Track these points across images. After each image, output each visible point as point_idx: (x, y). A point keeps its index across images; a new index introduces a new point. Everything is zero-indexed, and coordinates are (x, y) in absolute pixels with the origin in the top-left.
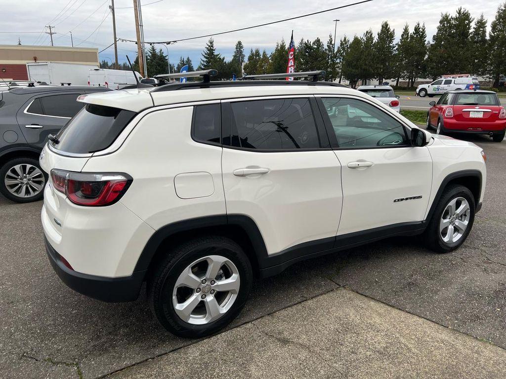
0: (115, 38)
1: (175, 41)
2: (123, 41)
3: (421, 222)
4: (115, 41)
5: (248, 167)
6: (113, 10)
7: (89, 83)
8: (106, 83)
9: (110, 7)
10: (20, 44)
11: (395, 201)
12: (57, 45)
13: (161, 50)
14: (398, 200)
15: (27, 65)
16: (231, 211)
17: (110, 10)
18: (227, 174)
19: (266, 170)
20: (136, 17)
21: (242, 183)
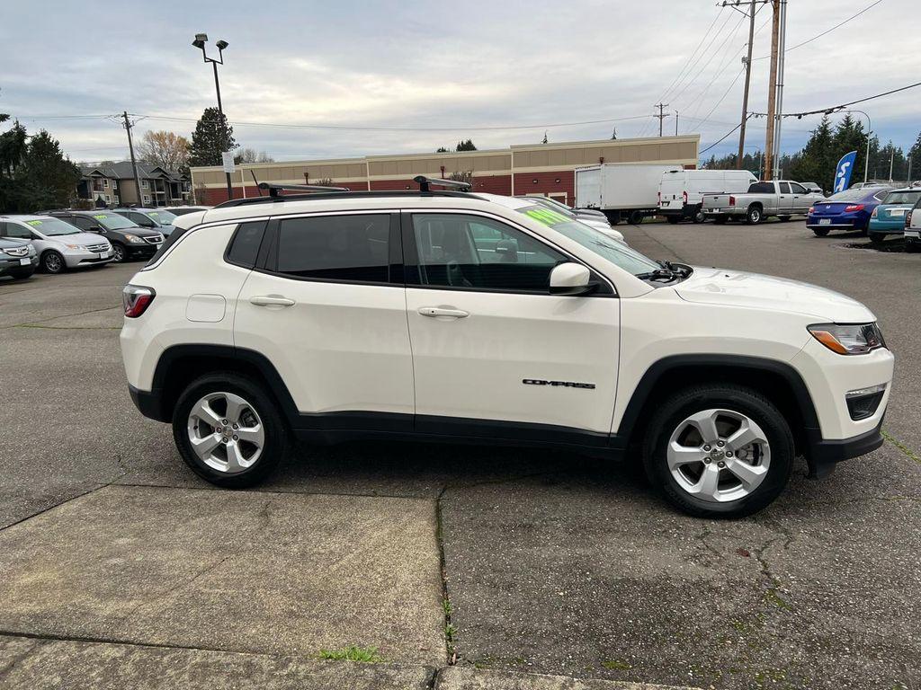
0: (745, 112)
1: (842, 107)
2: (757, 116)
3: (606, 436)
4: (744, 119)
5: (270, 296)
6: (749, 64)
7: (659, 194)
8: (685, 193)
9: (743, 60)
10: (614, 138)
11: (525, 381)
12: (667, 135)
13: (859, 123)
14: (534, 382)
15: (576, 171)
16: (238, 344)
17: (742, 66)
18: (242, 301)
19: (292, 302)
20: (773, 71)
21: (260, 314)
